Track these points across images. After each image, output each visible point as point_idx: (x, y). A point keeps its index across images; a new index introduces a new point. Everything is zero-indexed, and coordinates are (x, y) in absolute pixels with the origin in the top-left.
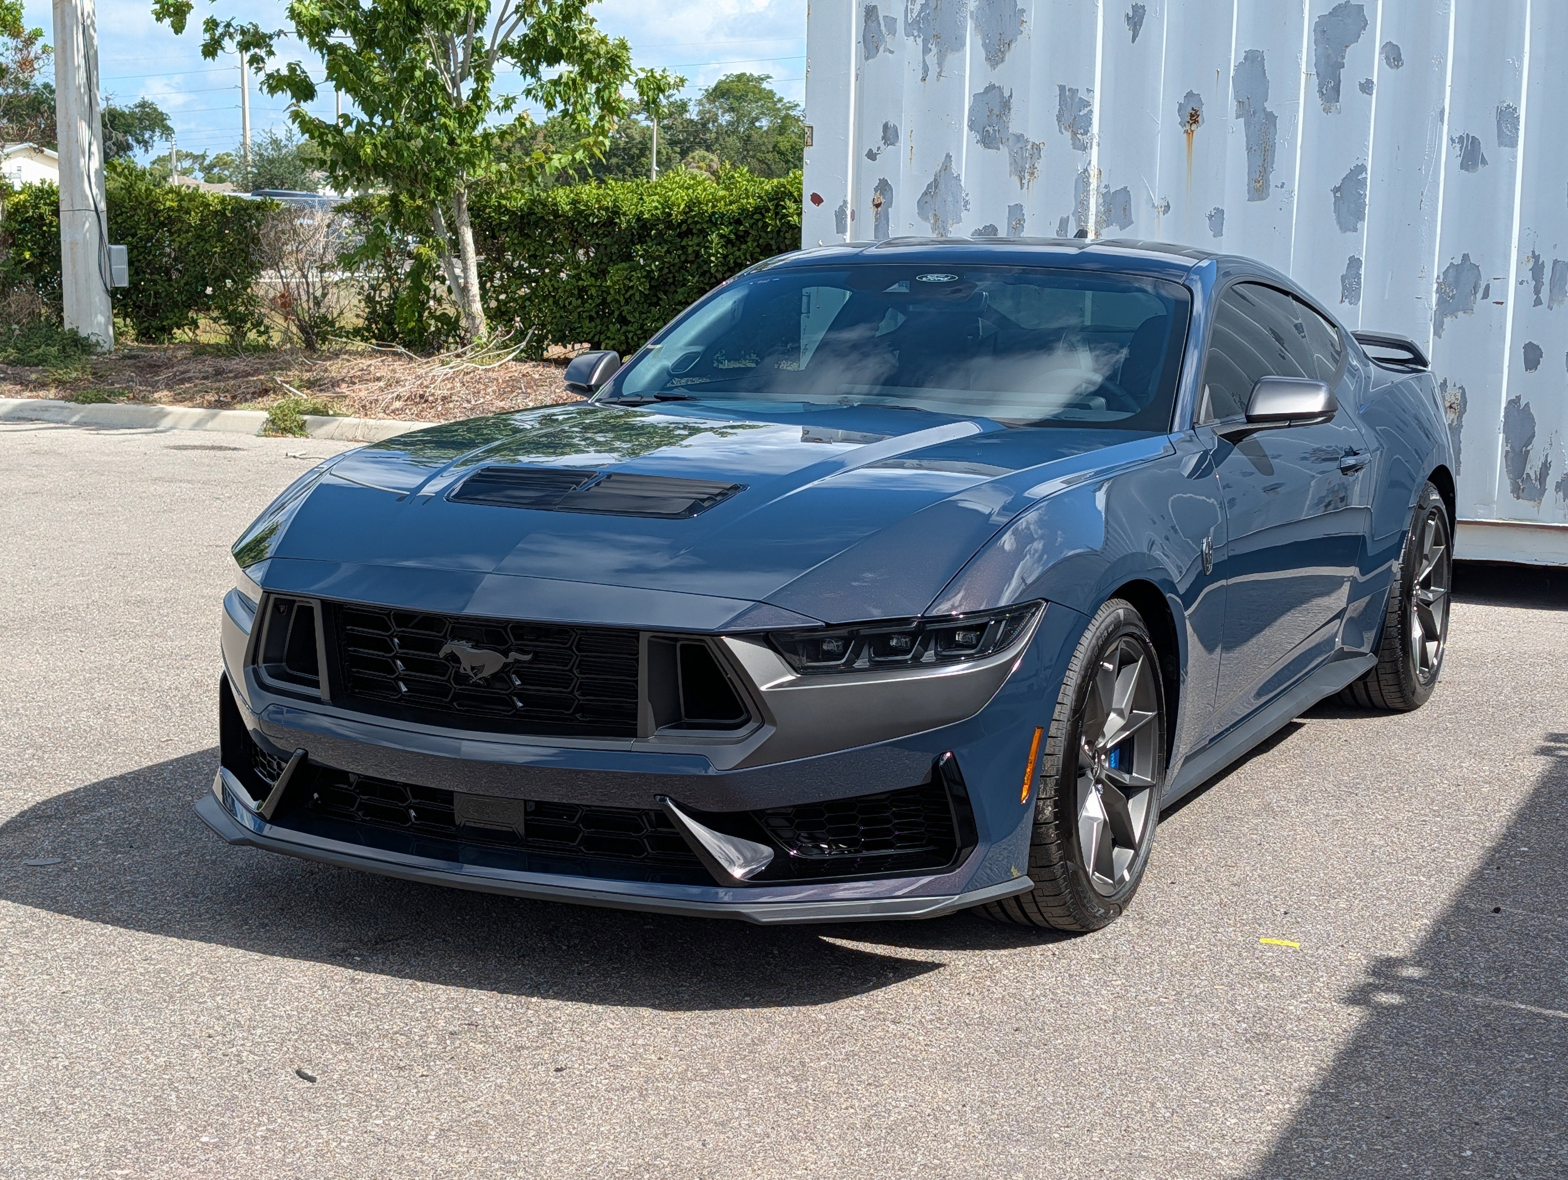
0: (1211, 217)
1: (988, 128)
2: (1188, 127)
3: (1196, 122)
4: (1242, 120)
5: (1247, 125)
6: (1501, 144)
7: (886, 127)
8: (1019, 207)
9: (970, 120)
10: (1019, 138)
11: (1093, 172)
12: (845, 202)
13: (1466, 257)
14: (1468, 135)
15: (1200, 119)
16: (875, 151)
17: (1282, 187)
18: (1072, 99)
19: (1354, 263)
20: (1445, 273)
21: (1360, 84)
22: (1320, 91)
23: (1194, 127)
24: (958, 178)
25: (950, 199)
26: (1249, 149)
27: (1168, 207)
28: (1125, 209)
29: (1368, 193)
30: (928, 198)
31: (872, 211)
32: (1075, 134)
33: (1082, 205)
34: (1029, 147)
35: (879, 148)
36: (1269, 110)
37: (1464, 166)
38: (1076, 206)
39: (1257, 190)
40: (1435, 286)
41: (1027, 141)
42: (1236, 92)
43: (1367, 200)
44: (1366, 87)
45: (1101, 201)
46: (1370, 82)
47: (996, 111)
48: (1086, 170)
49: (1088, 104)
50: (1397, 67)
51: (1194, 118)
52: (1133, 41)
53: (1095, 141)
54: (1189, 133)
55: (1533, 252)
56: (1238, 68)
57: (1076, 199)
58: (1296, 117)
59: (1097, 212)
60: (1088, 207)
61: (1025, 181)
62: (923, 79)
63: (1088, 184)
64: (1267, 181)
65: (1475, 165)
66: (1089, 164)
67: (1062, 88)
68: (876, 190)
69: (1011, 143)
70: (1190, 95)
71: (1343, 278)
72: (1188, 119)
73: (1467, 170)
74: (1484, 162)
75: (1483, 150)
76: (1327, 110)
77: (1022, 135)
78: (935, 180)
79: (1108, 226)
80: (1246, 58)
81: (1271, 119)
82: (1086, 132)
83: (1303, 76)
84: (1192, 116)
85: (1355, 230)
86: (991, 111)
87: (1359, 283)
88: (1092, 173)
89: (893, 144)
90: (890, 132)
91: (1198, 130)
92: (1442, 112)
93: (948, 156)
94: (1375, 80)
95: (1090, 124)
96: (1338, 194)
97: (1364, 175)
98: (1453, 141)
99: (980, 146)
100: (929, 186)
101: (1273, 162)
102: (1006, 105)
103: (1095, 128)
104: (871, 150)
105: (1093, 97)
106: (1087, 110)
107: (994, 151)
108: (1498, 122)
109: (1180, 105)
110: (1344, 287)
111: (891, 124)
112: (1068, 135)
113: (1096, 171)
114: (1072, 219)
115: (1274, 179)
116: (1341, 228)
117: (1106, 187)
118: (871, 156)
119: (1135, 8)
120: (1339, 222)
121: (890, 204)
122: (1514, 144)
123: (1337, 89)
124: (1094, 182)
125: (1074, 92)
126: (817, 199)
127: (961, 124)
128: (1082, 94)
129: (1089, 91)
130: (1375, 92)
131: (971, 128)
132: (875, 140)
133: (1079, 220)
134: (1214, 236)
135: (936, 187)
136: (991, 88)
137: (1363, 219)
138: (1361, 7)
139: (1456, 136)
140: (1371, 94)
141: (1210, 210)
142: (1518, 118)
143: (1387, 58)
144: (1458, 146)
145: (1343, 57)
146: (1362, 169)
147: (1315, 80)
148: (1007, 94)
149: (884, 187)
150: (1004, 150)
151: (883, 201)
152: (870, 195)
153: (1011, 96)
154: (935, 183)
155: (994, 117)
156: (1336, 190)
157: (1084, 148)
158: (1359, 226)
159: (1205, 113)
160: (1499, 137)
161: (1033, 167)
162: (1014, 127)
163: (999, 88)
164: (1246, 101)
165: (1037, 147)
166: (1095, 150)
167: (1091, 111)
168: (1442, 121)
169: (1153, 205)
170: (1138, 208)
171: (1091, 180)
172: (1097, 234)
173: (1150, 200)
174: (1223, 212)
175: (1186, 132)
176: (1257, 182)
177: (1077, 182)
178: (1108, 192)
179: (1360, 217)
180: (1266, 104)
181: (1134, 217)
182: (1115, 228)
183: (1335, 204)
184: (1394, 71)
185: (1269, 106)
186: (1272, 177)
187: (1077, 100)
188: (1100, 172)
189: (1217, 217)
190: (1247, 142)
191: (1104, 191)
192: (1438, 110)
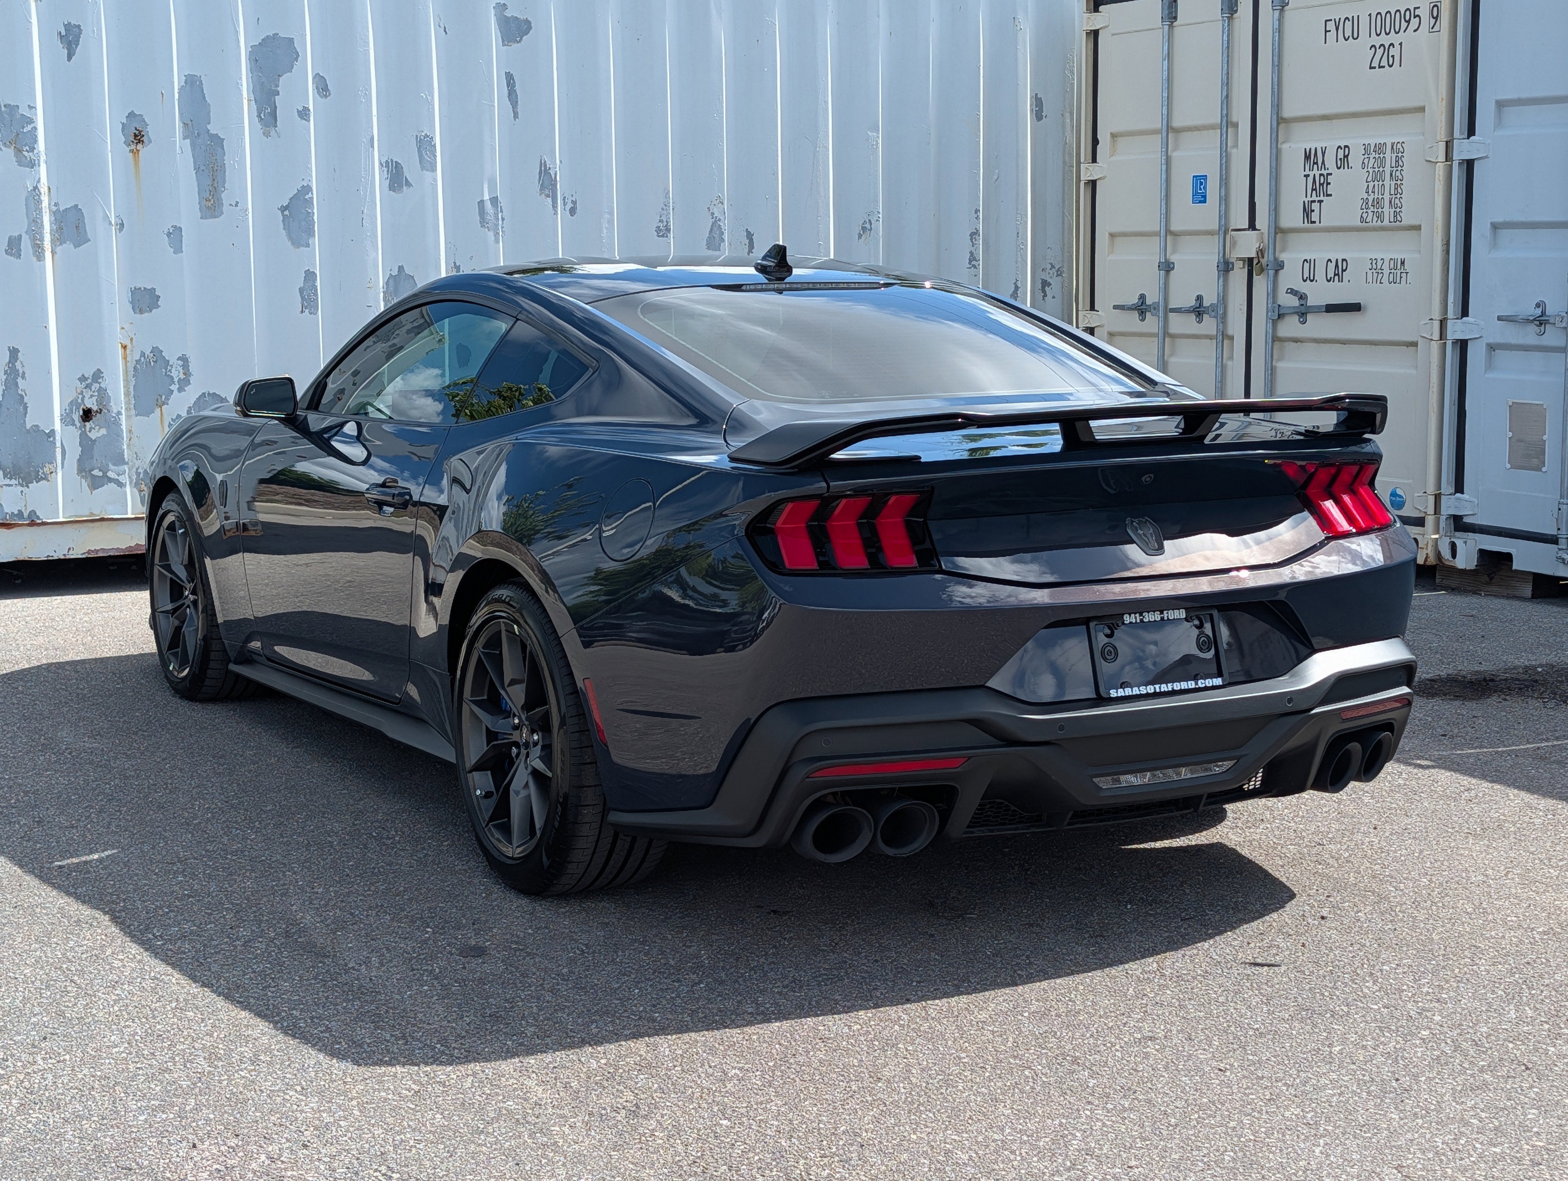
0: (169, 234)
2: (133, 147)
3: (141, 141)
4: (188, 141)
5: (193, 145)
6: (423, 168)
11: (44, 189)
13: (401, 268)
14: (392, 160)
15: (144, 139)
17: (236, 205)
18: (12, 115)
19: (310, 276)
20: (387, 283)
21: (298, 111)
22: (259, 116)
23: (140, 146)
26: (197, 169)
27: (122, 225)
28: (77, 227)
29: (315, 211)
32: (18, 151)
33: (36, 223)
36: (213, 132)
37: (392, 188)
38: (29, 225)
39: (209, 208)
40: (382, 295)
42: (181, 114)
43: (315, 218)
44: (304, 114)
45: (53, 219)
46: (306, 109)
48: (36, 188)
49: (31, 121)
50: (326, 96)
51: (139, 138)
52: (69, 58)
53: (43, 158)
54: (136, 153)
55: (455, 263)
56: (181, 90)
57: (28, 218)
58: (242, 139)
59: (52, 230)
60: (42, 225)
63: (39, 202)
64: (220, 200)
65: (401, 187)
66: (39, 181)
70: (131, 115)
71: (301, 291)
72: (133, 138)
73: (394, 191)
74: (408, 184)
75: (407, 173)
76: (267, 134)
79: (61, 244)
80: (186, 83)
81: (217, 141)
82: (32, 149)
83: (245, 102)
84: (136, 136)
85: (308, 245)
87: (316, 294)
88: (42, 191)
91: (145, 150)
92: (372, 139)
94: (311, 108)
95: (35, 141)
96: (287, 213)
97: (310, 195)
98: (382, 165)
101: (224, 182)
103: (41, 145)
105: (36, 114)
106: (29, 127)
108: (419, 150)
109: (123, 124)
110: (303, 298)
112: (11, 151)
113: (47, 189)
114: (24, 235)
115: (226, 197)
116: (293, 244)
117: (56, 205)
119: (68, 27)
120: (290, 238)
122: (433, 169)
123: (274, 115)
124: (45, 199)
125: (13, 108)
128: (24, 111)
129: (30, 107)
130: (312, 118)
133: (32, 239)
134: (174, 253)
137: (314, 235)
138: (291, 40)
139: (383, 161)
140: (309, 121)
141: (168, 227)
142: (435, 146)
143: (317, 88)
144: (386, 169)
145: (277, 86)
146: (307, 189)
147: (254, 105)
156: (283, 209)
157: (31, 165)
158: (310, 242)
159: (151, 131)
160: (420, 162)
164: (190, 123)
166: (43, 168)
167: (35, 128)
168: (372, 146)
169: (110, 223)
170: (95, 226)
171: (42, 198)
172: (53, 252)
173: (106, 217)
174: (180, 229)
175: (132, 151)
176: (208, 200)
177: (26, 200)
178: (58, 210)
179: (311, 233)
180: (209, 127)
181: (89, 236)
182: (68, 246)
183: (283, 221)
184: (323, 100)
185: (213, 129)
186: (223, 196)
187: (18, 116)
188: (49, 189)
189: (175, 235)
190: (195, 162)
191: (54, 209)
192: (369, 137)
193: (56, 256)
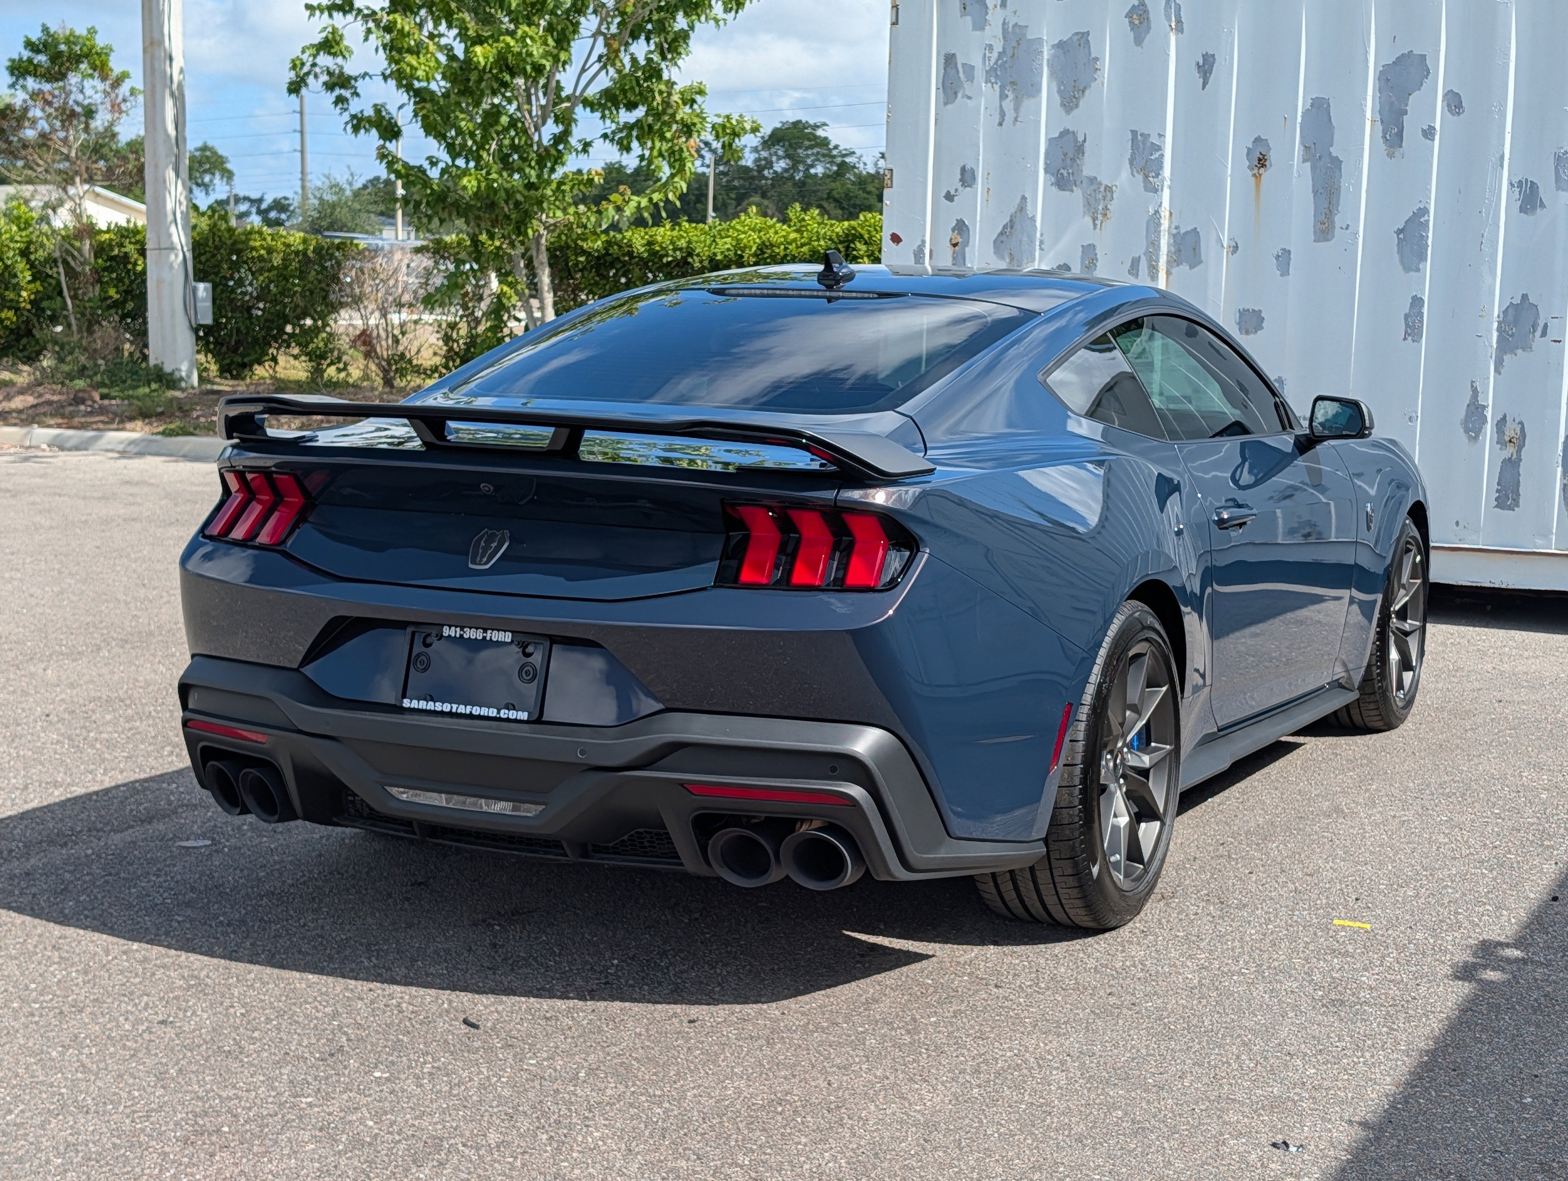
0: (1278, 257)
1: (1062, 171)
2: (1256, 171)
3: (1263, 166)
4: (1308, 164)
5: (1313, 168)
6: (1558, 188)
7: (963, 170)
8: (1092, 247)
9: (1046, 163)
10: (1092, 180)
11: (1165, 213)
12: (924, 242)
13: (1525, 297)
14: (1526, 180)
15: (1267, 163)
16: (953, 193)
17: (1347, 228)
18: (1144, 143)
19: (1417, 302)
20: (1505, 312)
21: (1423, 130)
22: (1384, 137)
23: (1262, 170)
24: (1033, 219)
25: (1025, 239)
26: (1315, 192)
27: (1236, 248)
28: (1194, 249)
29: (1430, 235)
30: (1004, 238)
31: (950, 250)
32: (1146, 177)
33: (1154, 245)
34: (1102, 189)
35: (956, 190)
36: (1334, 155)
37: (1523, 210)
38: (1147, 247)
39: (1323, 231)
40: (1495, 325)
41: (1100, 184)
42: (1303, 138)
43: (1430, 242)
44: (1429, 133)
45: (1172, 241)
46: (1432, 128)
47: (1070, 155)
48: (1157, 212)
49: (1159, 148)
50: (1459, 114)
51: (1262, 162)
52: (1204, 87)
53: (1167, 183)
54: (1257, 177)
56: (1305, 113)
57: (1147, 240)
58: (1361, 161)
59: (1169, 252)
60: (1159, 248)
61: (1098, 222)
62: (1000, 124)
63: (1159, 225)
64: (1333, 222)
65: (1534, 208)
66: (1160, 206)
67: (1134, 133)
68: (953, 230)
69: (1084, 185)
70: (1258, 140)
71: (1406, 316)
72: (1256, 163)
73: (1526, 213)
74: (1542, 205)
75: (1542, 193)
76: (1391, 155)
77: (1096, 178)
78: (1011, 221)
79: (1178, 266)
80: (1312, 105)
81: (1337, 163)
82: (1157, 175)
83: (1368, 124)
84: (1260, 160)
85: (1418, 270)
86: (1065, 155)
87: (1421, 322)
88: (1162, 214)
89: (970, 186)
90: (968, 176)
91: (1267, 175)
92: (1502, 157)
93: (1024, 198)
94: (1438, 126)
95: (1161, 167)
96: (1401, 236)
97: (1426, 218)
98: (1512, 185)
99: (1054, 189)
100: (1005, 227)
101: (1338, 204)
102: (1080, 149)
103: (1167, 171)
104: (948, 192)
105: (1165, 142)
106: (1157, 155)
107: (1068, 193)
108: (1556, 167)
109: (1249, 149)
110: (1407, 325)
111: (968, 167)
112: (1140, 177)
113: (1167, 213)
114: (1143, 259)
115: (1339, 220)
116: (1404, 268)
117: (1177, 228)
118: (949, 197)
119: (1205, 57)
120: (1402, 262)
121: (967, 243)
123: (1400, 135)
124: (1165, 224)
125: (1146, 136)
126: (896, 239)
127: (1036, 166)
128: (1154, 139)
129: (1160, 135)
130: (1437, 138)
131: (1046, 171)
132: (953, 182)
133: (1150, 260)
134: (1282, 275)
135: (1012, 227)
136: (1065, 133)
137: (1426, 260)
138: (1423, 57)
139: (1515, 180)
140: (1433, 140)
141: (1277, 250)
143: (1449, 106)
144: (1518, 190)
145: (1407, 105)
146: (1425, 211)
147: (1379, 127)
148: (1081, 138)
149: (961, 227)
150: (1078, 192)
151: (960, 240)
152: (947, 235)
153: (1085, 141)
154: (1011, 224)
155: (1068, 161)
156: (1399, 232)
157: (1156, 191)
158: (1421, 266)
159: (1273, 157)
160: (1557, 181)
161: (1106, 208)
162: (1088, 170)
163: (1073, 132)
164: (1313, 146)
165: (1108, 189)
166: (1166, 193)
167: (1162, 155)
168: (1502, 166)
169: (1222, 246)
170: (1208, 248)
171: (1162, 221)
172: (1168, 273)
173: (1219, 241)
174: (1289, 252)
175: (1254, 175)
176: (1323, 223)
177: (1148, 223)
178: (1179, 233)
179: (1423, 257)
180: (1331, 149)
181: (1203, 257)
182: (1185, 267)
183: (1398, 245)
184: (1456, 118)
185: (1334, 151)
186: (1337, 219)
187: (1149, 144)
188: (1171, 213)
189: (1284, 258)
190: (1313, 186)
191: (1175, 231)
192: (1498, 156)
193: (1171, 277)
